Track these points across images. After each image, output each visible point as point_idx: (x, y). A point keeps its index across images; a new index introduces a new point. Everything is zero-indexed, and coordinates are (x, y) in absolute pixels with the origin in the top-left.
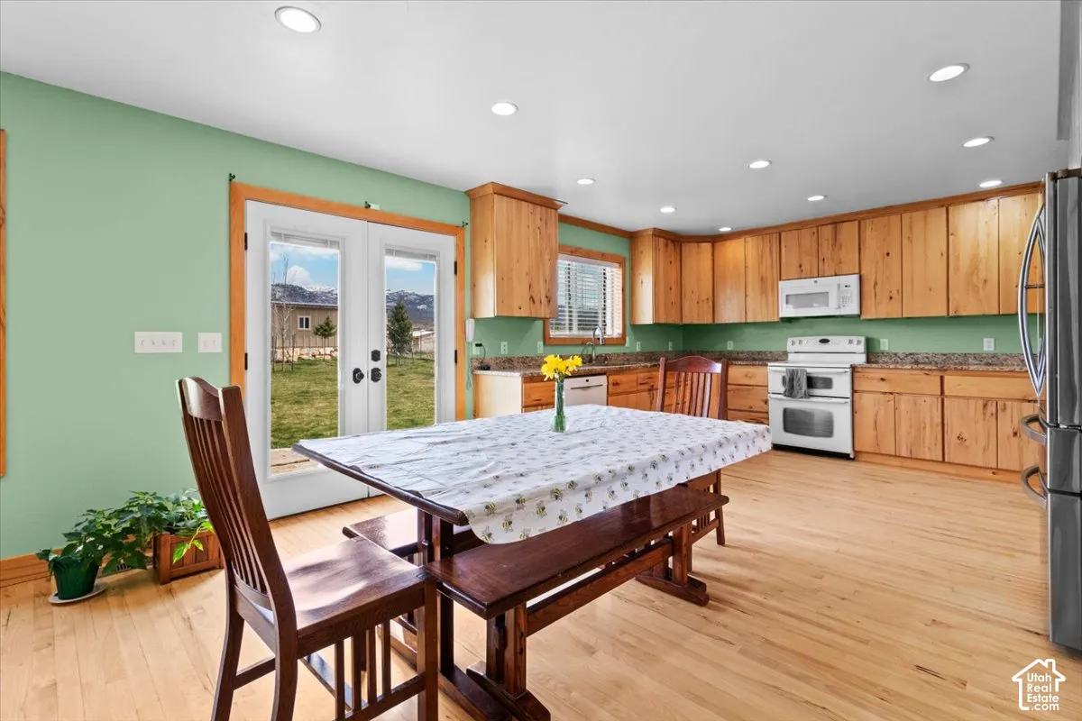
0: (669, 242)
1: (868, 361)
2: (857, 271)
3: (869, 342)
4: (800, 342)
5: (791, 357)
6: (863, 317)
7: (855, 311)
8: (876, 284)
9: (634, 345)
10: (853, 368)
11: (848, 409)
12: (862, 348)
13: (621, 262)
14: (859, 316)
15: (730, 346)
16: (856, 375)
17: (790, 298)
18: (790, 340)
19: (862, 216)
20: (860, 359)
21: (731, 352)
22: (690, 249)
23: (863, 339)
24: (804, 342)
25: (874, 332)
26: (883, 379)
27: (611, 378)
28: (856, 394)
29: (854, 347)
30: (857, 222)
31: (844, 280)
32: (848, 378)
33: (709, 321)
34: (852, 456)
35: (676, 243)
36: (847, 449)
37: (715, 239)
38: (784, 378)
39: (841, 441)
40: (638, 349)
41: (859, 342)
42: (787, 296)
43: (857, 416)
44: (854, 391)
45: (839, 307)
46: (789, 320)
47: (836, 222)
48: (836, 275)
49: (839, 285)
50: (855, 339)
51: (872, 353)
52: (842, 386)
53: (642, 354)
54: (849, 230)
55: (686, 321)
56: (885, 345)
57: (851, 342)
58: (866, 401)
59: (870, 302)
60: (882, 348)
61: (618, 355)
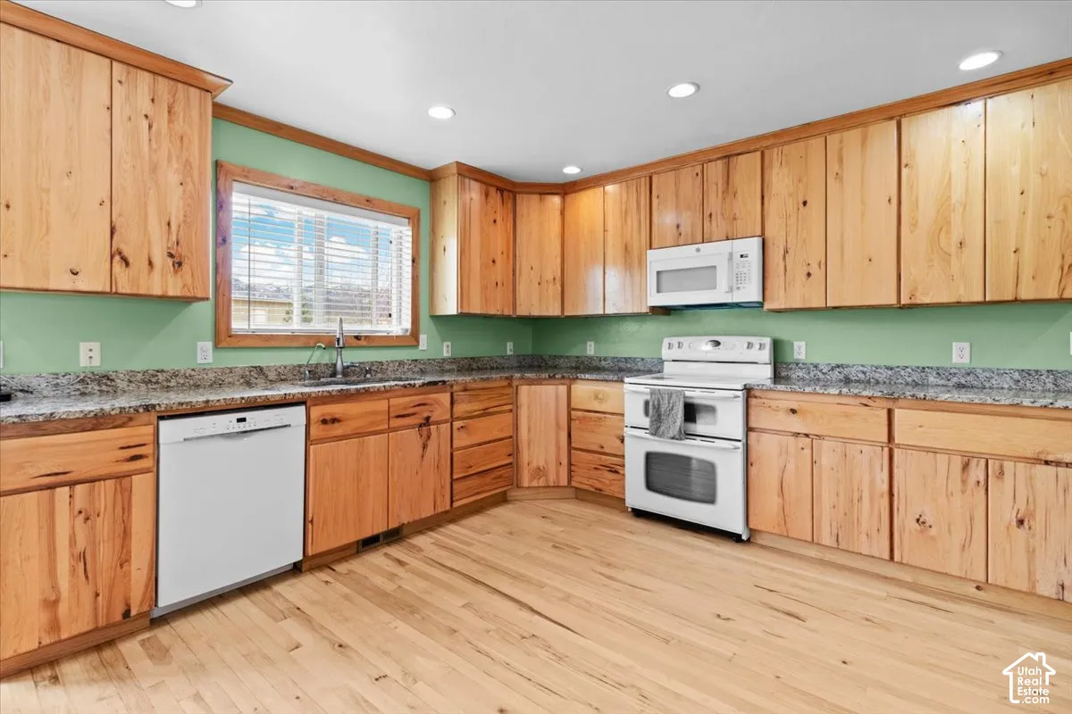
0: (492, 190)
1: (777, 377)
2: (759, 233)
3: (777, 347)
4: (680, 346)
5: (668, 368)
6: (767, 306)
7: (756, 297)
8: (786, 252)
9: (432, 346)
10: (749, 391)
11: (738, 458)
12: (766, 355)
13: (413, 218)
14: (761, 305)
15: (591, 349)
16: (753, 401)
17: (664, 277)
18: (666, 341)
19: (765, 144)
20: (763, 374)
21: (591, 358)
22: (528, 205)
23: (767, 341)
24: (685, 345)
25: (784, 329)
26: (793, 411)
27: (313, 411)
28: (753, 435)
29: (754, 354)
30: (759, 154)
31: (740, 246)
32: (739, 406)
33: (556, 312)
34: (744, 538)
35: (505, 193)
36: (737, 527)
37: (567, 189)
38: (647, 403)
39: (727, 512)
40: (446, 354)
41: (761, 346)
42: (658, 273)
43: (753, 470)
44: (749, 429)
45: (731, 290)
46: (666, 311)
47: (728, 154)
48: (728, 239)
49: (731, 255)
50: (756, 341)
51: (781, 368)
52: (728, 420)
53: (453, 360)
54: (747, 166)
55: (522, 311)
56: (799, 351)
57: (750, 345)
58: (766, 446)
59: (776, 282)
60: (796, 356)
61: (401, 363)
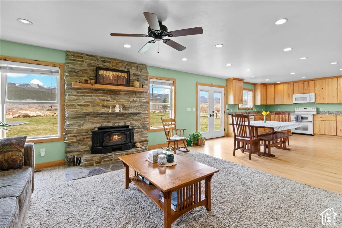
1: (317, 113)
2: (314, 92)
3: (317, 109)
4: (299, 109)
5: (296, 112)
6: (316, 103)
7: (314, 102)
8: (319, 95)
9: (255, 110)
10: (313, 115)
11: (312, 124)
12: (315, 110)
13: (252, 90)
14: (315, 103)
15: (279, 110)
16: (314, 116)
17: (296, 99)
18: (296, 108)
19: (315, 80)
20: (315, 113)
21: (279, 111)
22: (269, 87)
23: (316, 108)
25: (318, 106)
26: (321, 117)
27: (255, 117)
28: (314, 121)
29: (313, 110)
31: (311, 94)
32: (312, 117)
33: (274, 104)
34: (313, 135)
35: (265, 86)
36: (312, 133)
37: (275, 84)
38: (295, 117)
39: (310, 131)
40: (256, 111)
41: (315, 109)
42: (295, 98)
43: (314, 126)
44: (313, 120)
45: (309, 101)
46: (295, 104)
47: (309, 81)
48: (308, 93)
49: (309, 96)
50: (313, 108)
51: (318, 112)
52: (310, 119)
53: (257, 112)
54: (312, 83)
55: (268, 104)
56: (321, 109)
57: (312, 109)
58: (317, 122)
59: (317, 99)
60: (321, 110)
61: (252, 112)
